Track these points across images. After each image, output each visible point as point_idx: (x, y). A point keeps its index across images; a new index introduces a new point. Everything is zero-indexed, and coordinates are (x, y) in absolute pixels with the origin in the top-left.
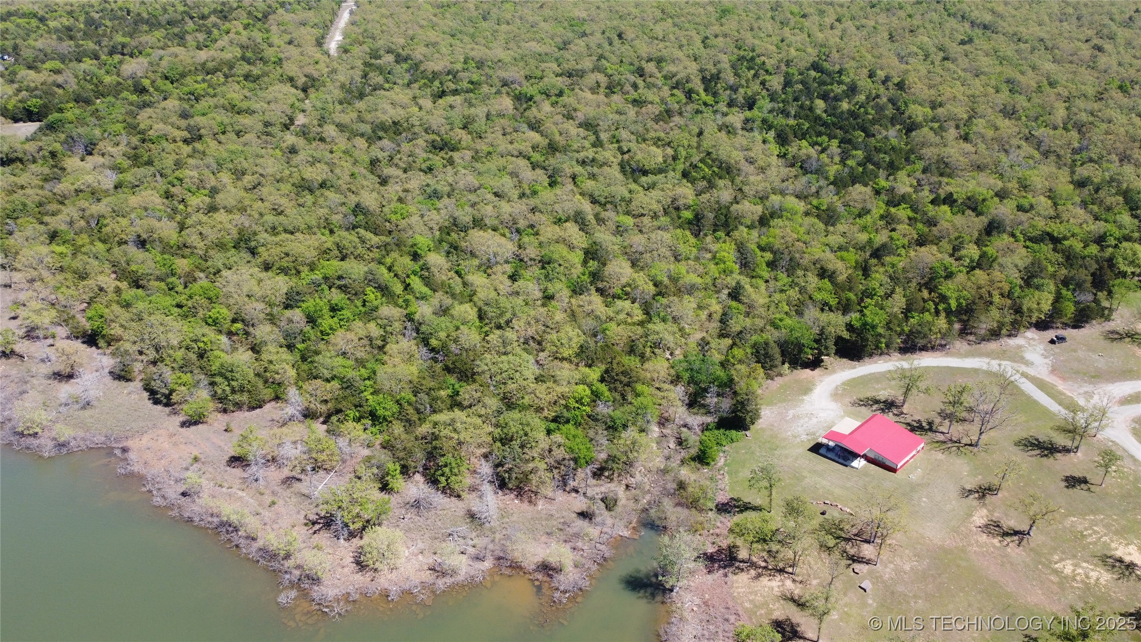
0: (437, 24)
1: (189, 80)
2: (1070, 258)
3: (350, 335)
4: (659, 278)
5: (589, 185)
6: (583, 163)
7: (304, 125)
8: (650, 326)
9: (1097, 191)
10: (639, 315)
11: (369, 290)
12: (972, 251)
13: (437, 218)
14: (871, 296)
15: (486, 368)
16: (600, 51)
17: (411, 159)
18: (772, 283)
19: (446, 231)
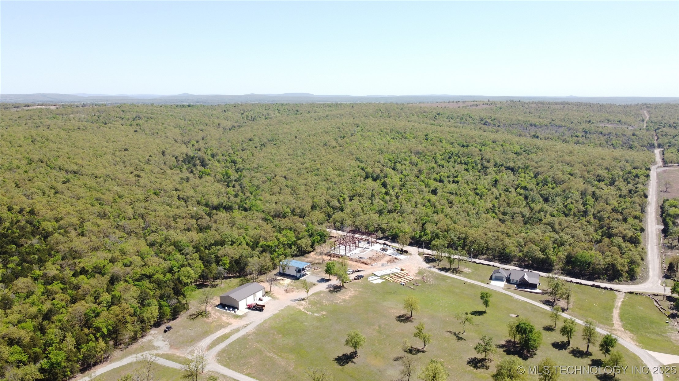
2: (159, 284)
9: (161, 246)
12: (106, 297)
14: (51, 345)
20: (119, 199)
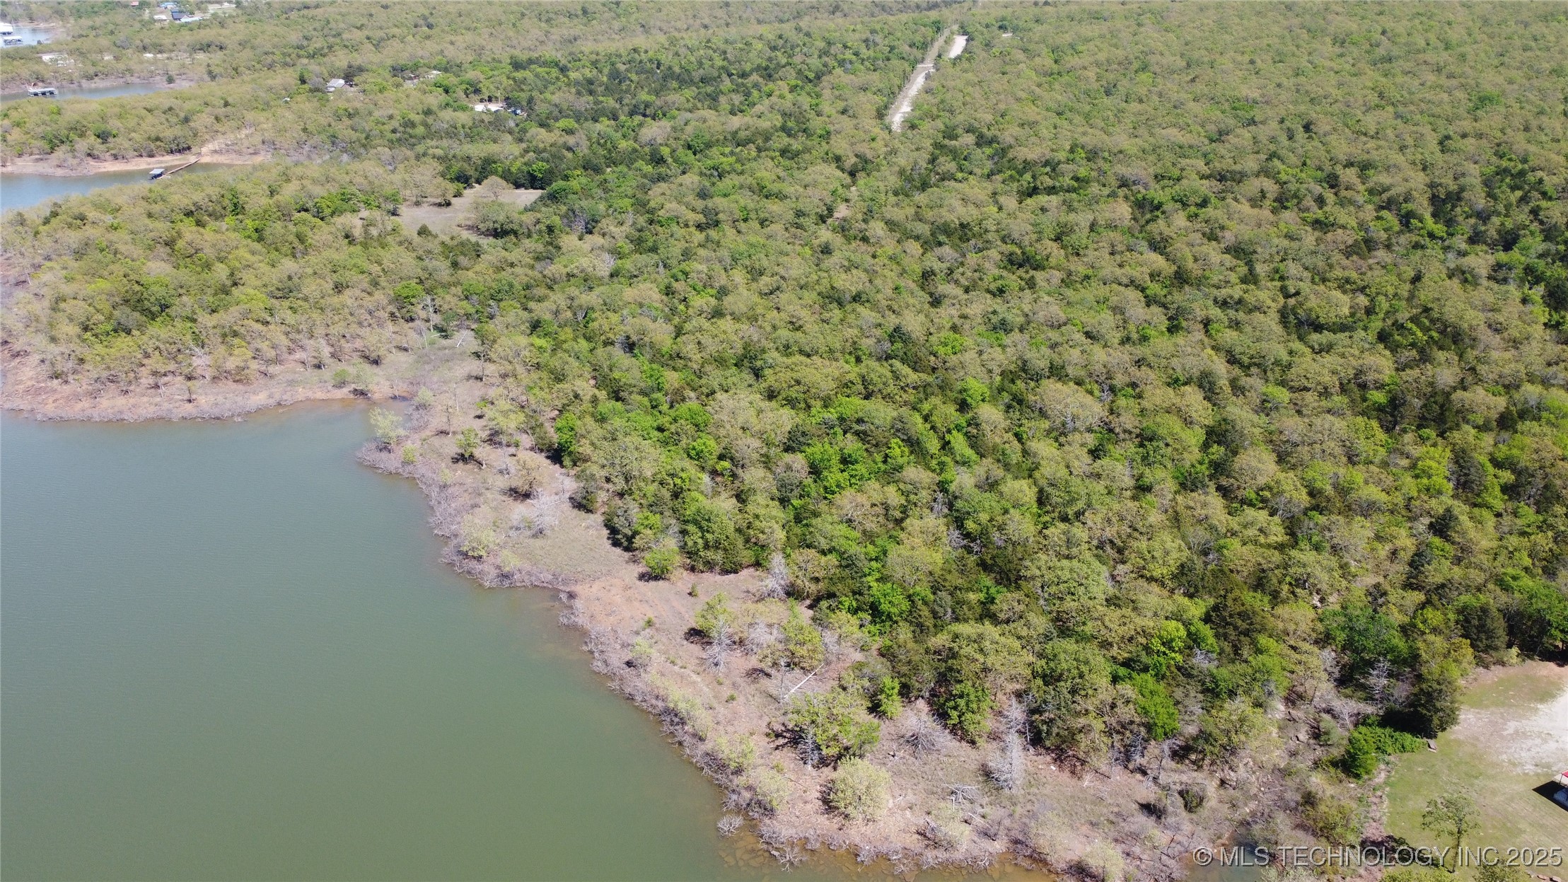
0: (1039, 97)
1: (715, 151)
3: (861, 498)
4: (1318, 485)
5: (1229, 336)
6: (1224, 304)
7: (845, 220)
8: (1294, 553)
10: (1278, 534)
11: (894, 442)
13: (1001, 358)
15: (1038, 573)
16: (1272, 147)
17: (977, 274)
18: (1507, 520)
19: (1009, 376)
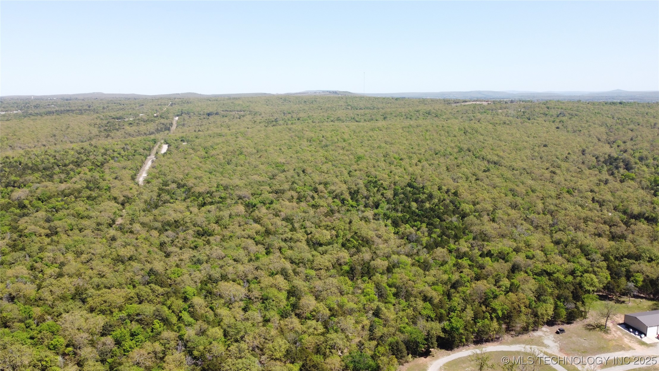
1: (53, 200)
2: (558, 284)
3: (143, 351)
4: (332, 306)
5: (289, 253)
6: (285, 240)
7: (121, 224)
8: (328, 335)
9: (566, 246)
10: (321, 329)
11: (155, 321)
12: (506, 282)
13: (199, 275)
14: (454, 311)
15: (228, 368)
16: (293, 179)
17: (184, 241)
18: (397, 306)
19: (204, 283)
20: (531, 193)
